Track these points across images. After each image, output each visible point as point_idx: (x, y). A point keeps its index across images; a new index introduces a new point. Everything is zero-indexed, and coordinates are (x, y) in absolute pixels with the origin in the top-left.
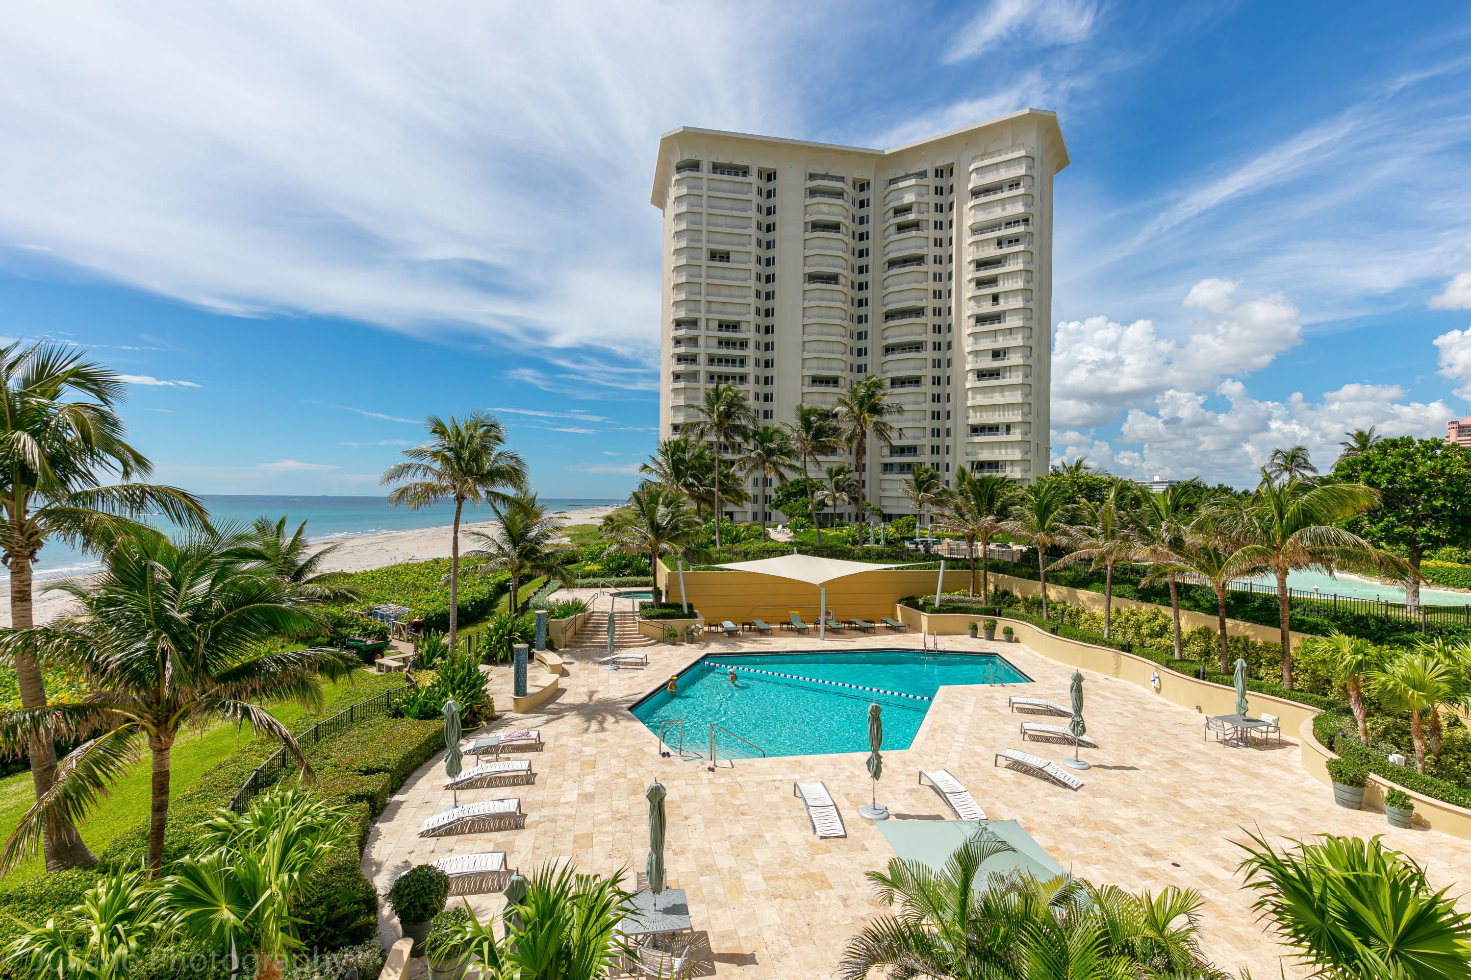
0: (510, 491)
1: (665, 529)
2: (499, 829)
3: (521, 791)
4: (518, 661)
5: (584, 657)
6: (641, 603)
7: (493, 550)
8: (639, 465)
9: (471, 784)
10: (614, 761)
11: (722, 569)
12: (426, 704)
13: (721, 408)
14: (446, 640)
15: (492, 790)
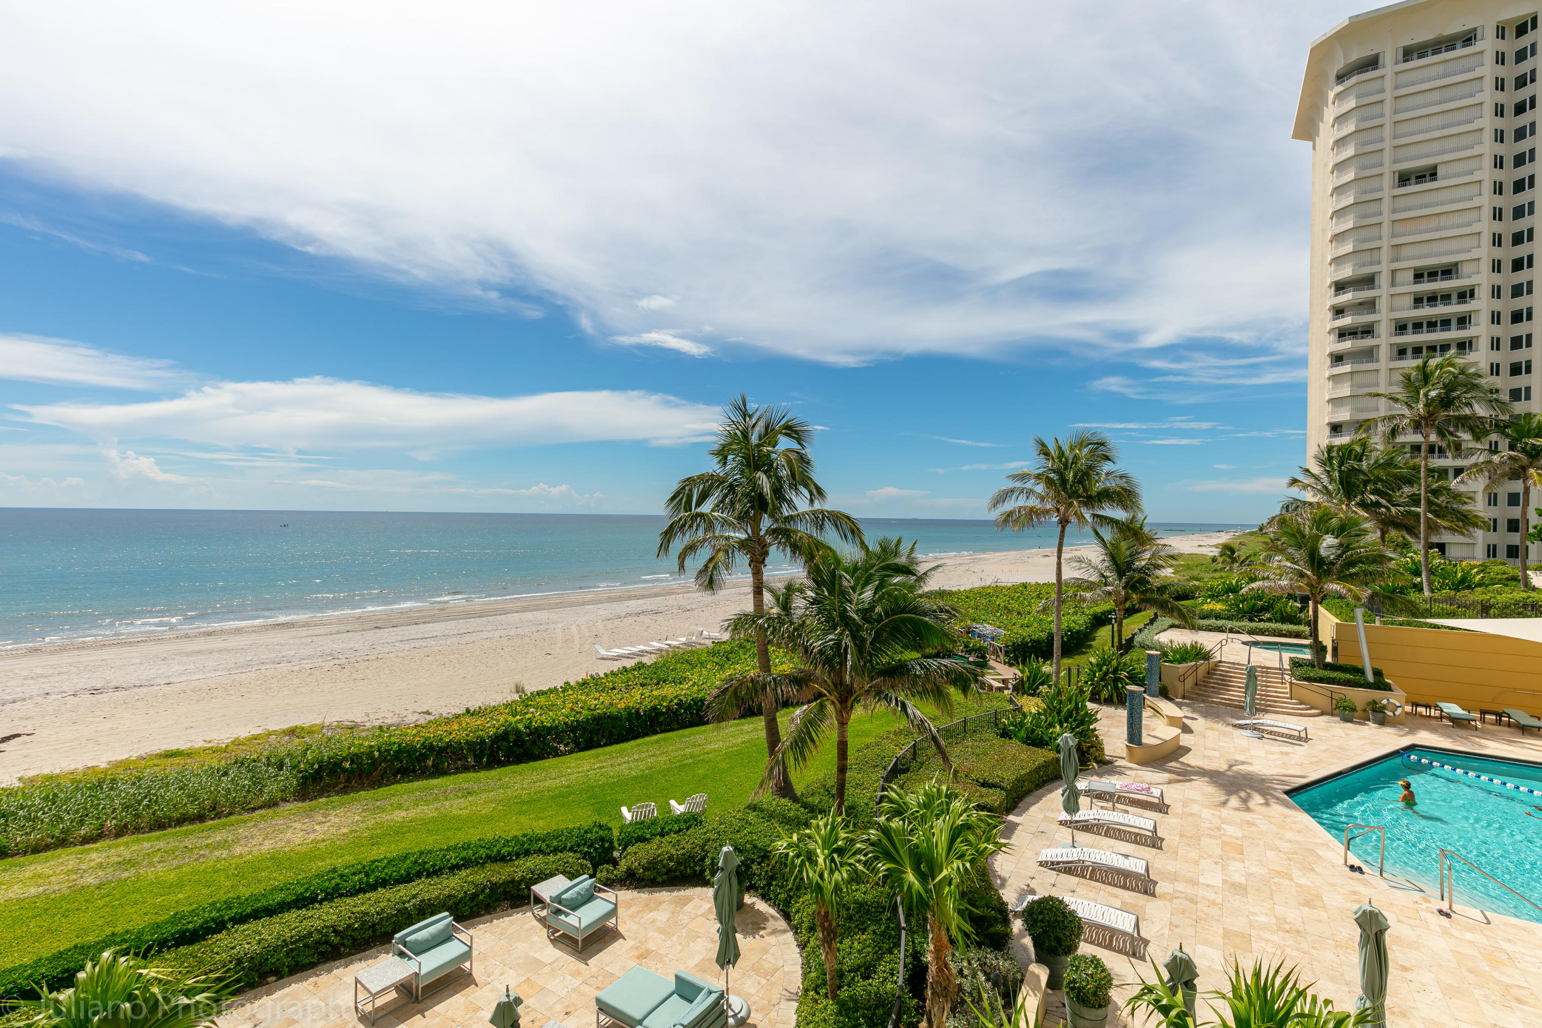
0: (1119, 514)
1: (1332, 564)
2: (1124, 887)
3: (1148, 853)
4: (1131, 705)
5: (1212, 713)
6: (1291, 659)
7: (1094, 578)
8: (1286, 480)
9: (1086, 827)
10: (1271, 854)
11: (1436, 626)
12: (1033, 731)
13: (1433, 394)
14: (1047, 668)
15: (1112, 842)
